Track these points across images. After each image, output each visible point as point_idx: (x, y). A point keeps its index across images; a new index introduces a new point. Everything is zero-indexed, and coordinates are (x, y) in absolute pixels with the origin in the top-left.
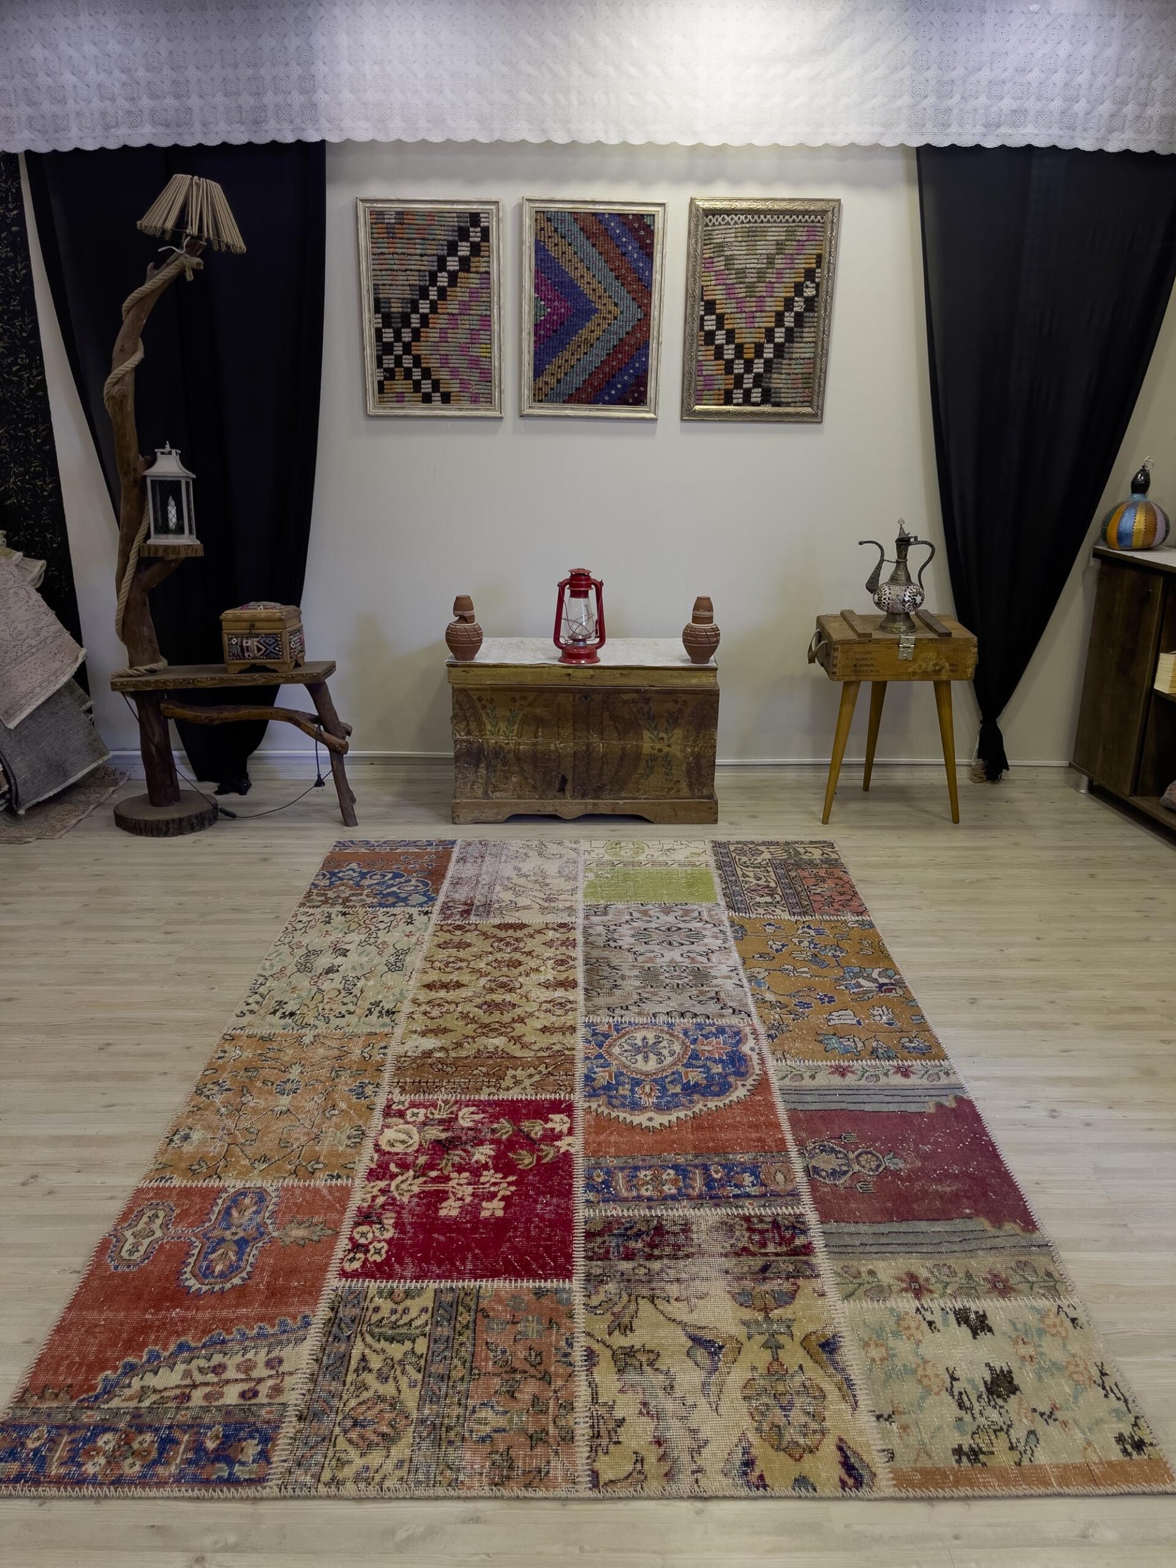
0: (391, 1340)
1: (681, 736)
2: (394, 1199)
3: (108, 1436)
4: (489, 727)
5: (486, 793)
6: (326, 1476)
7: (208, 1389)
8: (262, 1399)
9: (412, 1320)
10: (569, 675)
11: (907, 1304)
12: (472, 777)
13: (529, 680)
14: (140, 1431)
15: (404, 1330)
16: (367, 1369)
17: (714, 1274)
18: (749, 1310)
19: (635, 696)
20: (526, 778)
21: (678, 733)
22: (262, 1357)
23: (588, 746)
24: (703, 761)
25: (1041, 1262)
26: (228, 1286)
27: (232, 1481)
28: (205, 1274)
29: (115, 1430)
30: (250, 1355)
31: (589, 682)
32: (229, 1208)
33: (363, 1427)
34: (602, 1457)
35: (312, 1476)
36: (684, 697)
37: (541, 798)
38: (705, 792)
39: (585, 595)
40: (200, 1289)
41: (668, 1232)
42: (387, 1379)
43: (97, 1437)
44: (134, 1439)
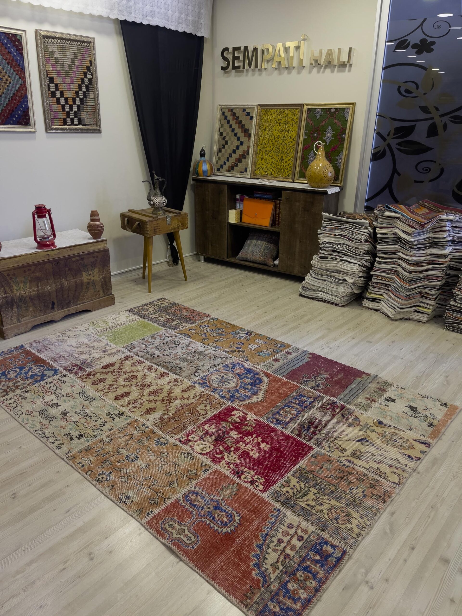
0: (305, 495)
1: (97, 271)
2: (235, 463)
3: (290, 586)
4: (15, 287)
5: (19, 321)
6: (355, 536)
7: (288, 548)
8: (306, 537)
9: (300, 487)
10: (48, 254)
11: (375, 405)
12: (10, 314)
13: (30, 261)
14: (295, 575)
15: (303, 491)
16: (313, 506)
17: (337, 425)
18: (356, 427)
19: (78, 258)
20: (36, 308)
21: (96, 270)
22: (285, 529)
23: (61, 285)
24: (107, 280)
25: (379, 380)
26: (238, 521)
27: (339, 560)
28: (224, 525)
29: (288, 582)
30: (280, 531)
31: (58, 256)
32: (190, 503)
33: (338, 518)
34: (389, 478)
35: (352, 539)
36: (96, 254)
37: (44, 314)
38: (109, 292)
39: (44, 216)
40: (231, 530)
41: (313, 422)
42: (322, 504)
43: (287, 588)
44: (298, 578)
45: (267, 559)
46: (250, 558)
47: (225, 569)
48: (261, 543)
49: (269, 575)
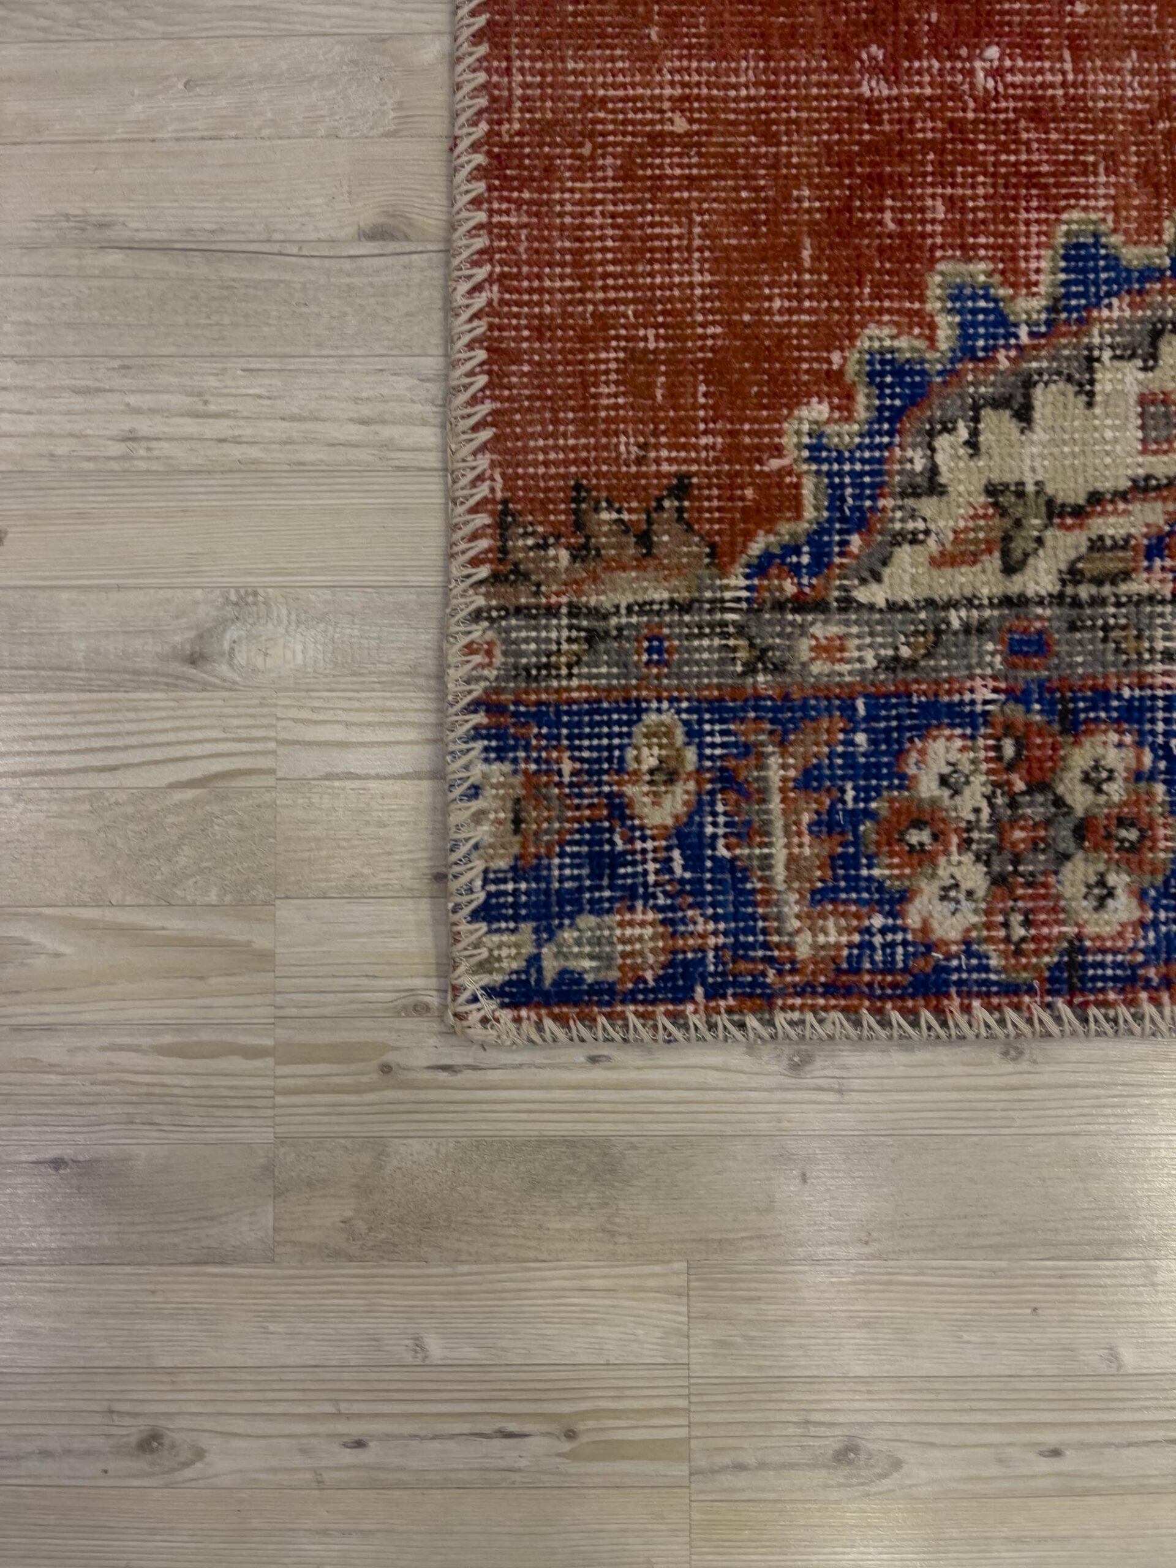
43: (900, 754)
44: (1058, 764)
45: (1024, 415)
46: (915, 289)
47: (657, 185)
48: (1133, 255)
49: (898, 539)
